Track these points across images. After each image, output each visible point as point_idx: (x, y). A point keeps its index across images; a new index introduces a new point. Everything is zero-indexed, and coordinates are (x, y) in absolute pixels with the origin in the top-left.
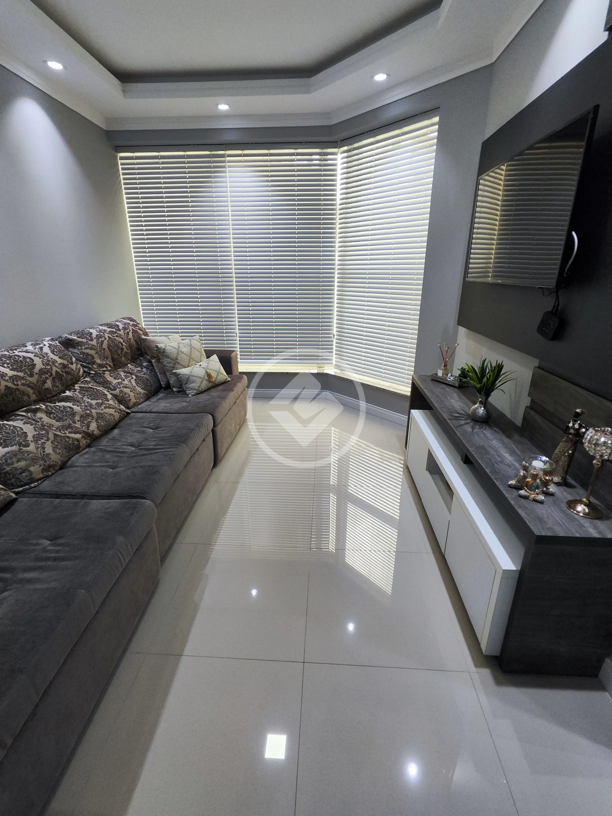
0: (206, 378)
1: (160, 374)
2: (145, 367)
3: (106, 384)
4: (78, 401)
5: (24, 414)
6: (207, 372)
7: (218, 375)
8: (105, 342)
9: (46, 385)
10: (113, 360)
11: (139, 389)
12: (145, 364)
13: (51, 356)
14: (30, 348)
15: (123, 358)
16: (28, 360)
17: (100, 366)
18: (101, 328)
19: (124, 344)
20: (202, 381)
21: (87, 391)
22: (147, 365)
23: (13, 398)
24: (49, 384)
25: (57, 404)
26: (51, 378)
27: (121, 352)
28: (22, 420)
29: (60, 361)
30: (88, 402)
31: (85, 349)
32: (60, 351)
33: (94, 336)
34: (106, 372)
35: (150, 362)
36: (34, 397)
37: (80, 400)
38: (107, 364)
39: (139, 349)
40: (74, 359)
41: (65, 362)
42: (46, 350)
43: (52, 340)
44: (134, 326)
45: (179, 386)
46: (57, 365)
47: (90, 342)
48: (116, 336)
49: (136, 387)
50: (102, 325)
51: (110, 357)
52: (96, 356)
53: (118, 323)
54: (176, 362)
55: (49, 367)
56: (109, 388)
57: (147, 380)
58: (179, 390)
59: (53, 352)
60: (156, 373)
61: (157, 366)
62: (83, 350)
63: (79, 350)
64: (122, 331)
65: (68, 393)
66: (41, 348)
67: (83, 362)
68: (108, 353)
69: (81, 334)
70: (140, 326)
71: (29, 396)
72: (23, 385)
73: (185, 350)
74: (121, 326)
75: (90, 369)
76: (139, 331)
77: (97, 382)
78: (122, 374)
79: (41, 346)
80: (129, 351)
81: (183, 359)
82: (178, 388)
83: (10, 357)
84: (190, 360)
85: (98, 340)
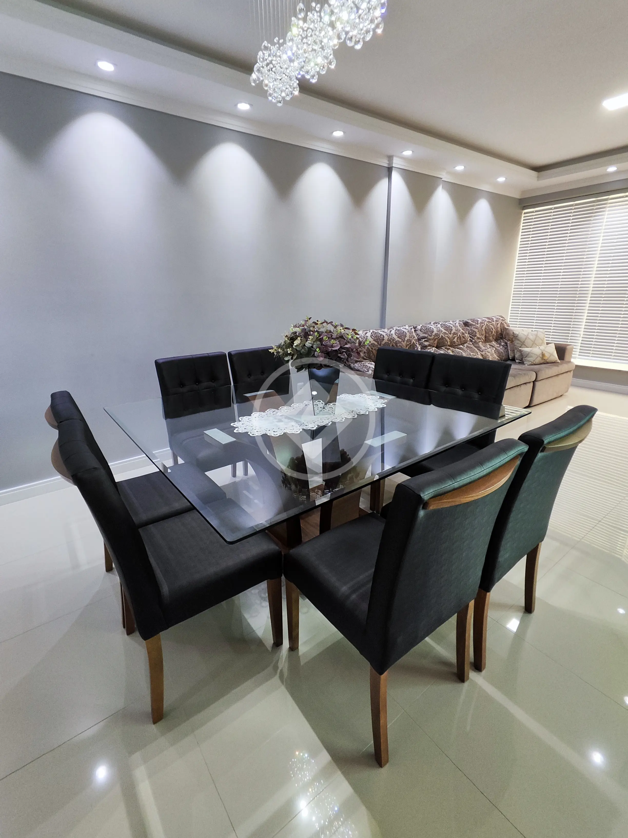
0: (541, 356)
1: (510, 351)
2: (502, 346)
3: (479, 348)
4: (465, 351)
5: (444, 349)
6: (542, 352)
7: (550, 356)
8: (484, 326)
9: (454, 339)
10: (485, 337)
11: (495, 356)
12: (503, 344)
13: (459, 327)
14: (451, 323)
15: (491, 337)
16: (450, 327)
17: (478, 338)
18: (484, 319)
19: (494, 329)
20: (538, 357)
21: (469, 348)
22: (504, 345)
23: (443, 341)
24: (455, 340)
25: (456, 349)
26: (457, 337)
27: (491, 334)
28: (443, 351)
29: (462, 331)
30: (469, 353)
31: (473, 328)
32: (463, 326)
33: (479, 322)
34: (480, 342)
35: (506, 343)
36: (449, 343)
37: (466, 351)
38: (482, 338)
39: (501, 334)
40: (467, 332)
41: (464, 332)
42: (457, 324)
43: (460, 321)
44: (503, 320)
45: (520, 359)
46: (460, 332)
47: (476, 325)
48: (491, 324)
49: (494, 354)
51: (484, 335)
52: (477, 333)
53: (493, 318)
54: (523, 344)
55: (457, 332)
56: (480, 350)
57: (502, 352)
58: (520, 362)
59: (460, 326)
60: (508, 350)
61: (510, 346)
62: (472, 329)
63: (470, 328)
64: (495, 322)
65: (461, 346)
66: (455, 324)
67: (470, 335)
68: (484, 332)
69: (473, 321)
70: (506, 321)
71: (448, 342)
72: (447, 337)
73: (531, 337)
74: (495, 319)
75: (473, 339)
76: (505, 324)
77: (475, 346)
78: (488, 346)
79: (456, 322)
80: (495, 334)
81: (528, 342)
83: (444, 325)
84: (533, 344)
85: (481, 324)
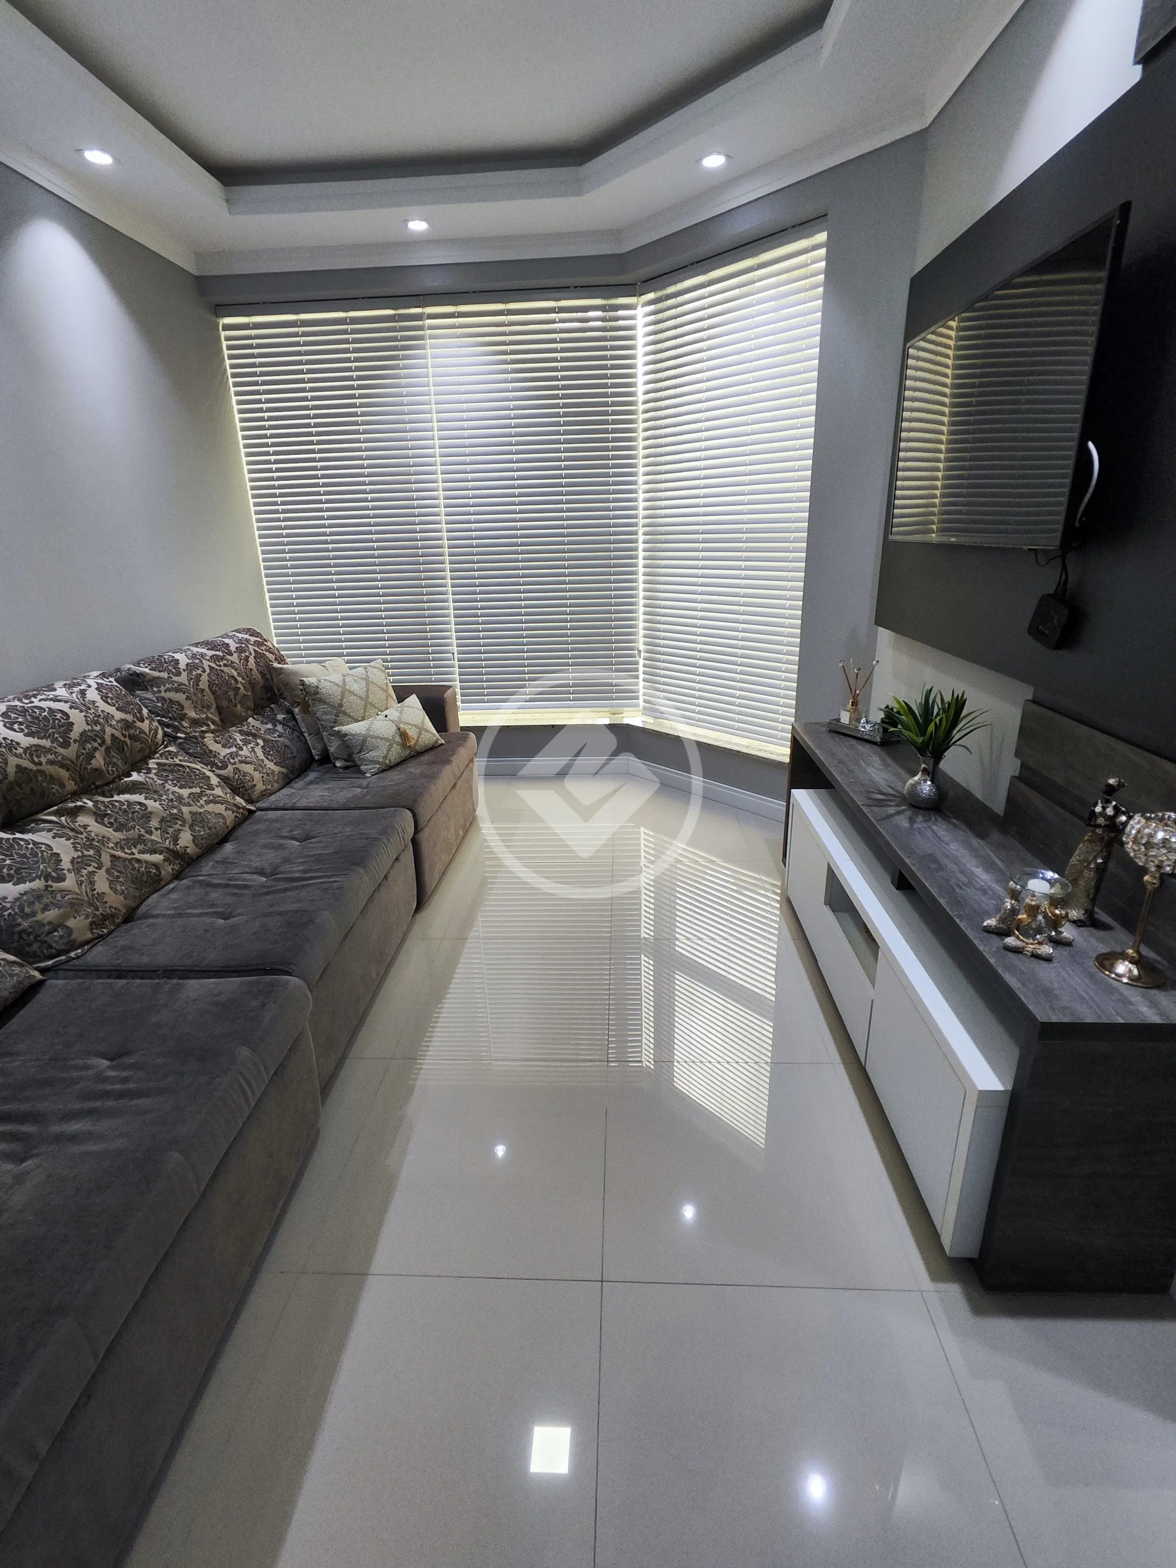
0: (398, 739)
1: (309, 735)
2: (280, 723)
3: (207, 757)
4: (155, 792)
5: (53, 818)
6: (399, 729)
7: (420, 734)
8: (205, 677)
9: (93, 761)
10: (220, 710)
11: (270, 765)
12: (280, 717)
13: (102, 706)
14: (61, 692)
15: (239, 706)
16: (59, 716)
17: (195, 723)
18: (195, 650)
19: (240, 679)
20: (391, 746)
21: (172, 771)
22: (284, 718)
23: (32, 790)
24: (99, 760)
25: (116, 798)
26: (103, 749)
27: (235, 695)
28: (49, 830)
29: (119, 715)
30: (174, 793)
31: (165, 691)
32: (118, 697)
33: (182, 666)
34: (207, 735)
35: (290, 712)
36: (71, 786)
37: (158, 788)
38: (208, 718)
39: (268, 688)
40: (145, 711)
41: (130, 718)
42: (92, 695)
43: (103, 675)
44: (258, 644)
45: (346, 757)
46: (114, 723)
47: (175, 678)
48: (225, 665)
49: (266, 760)
50: (196, 645)
51: (214, 706)
52: (187, 704)
53: (227, 641)
54: (339, 712)
55: (98, 728)
56: (213, 765)
57: (286, 746)
58: (347, 764)
59: (105, 698)
60: (302, 733)
61: (304, 720)
62: (163, 694)
63: (154, 693)
64: (235, 655)
65: (135, 776)
66: (83, 693)
67: (163, 716)
68: (209, 697)
69: (158, 663)
70: (269, 644)
71: (62, 785)
72: (51, 763)
73: (356, 687)
74: (233, 646)
75: (177, 729)
76: (267, 654)
77: (190, 755)
78: (238, 737)
79: (83, 687)
80: (249, 694)
81: (352, 704)
82: (346, 760)
83: (24, 711)
84: (365, 706)
85: (190, 673)
